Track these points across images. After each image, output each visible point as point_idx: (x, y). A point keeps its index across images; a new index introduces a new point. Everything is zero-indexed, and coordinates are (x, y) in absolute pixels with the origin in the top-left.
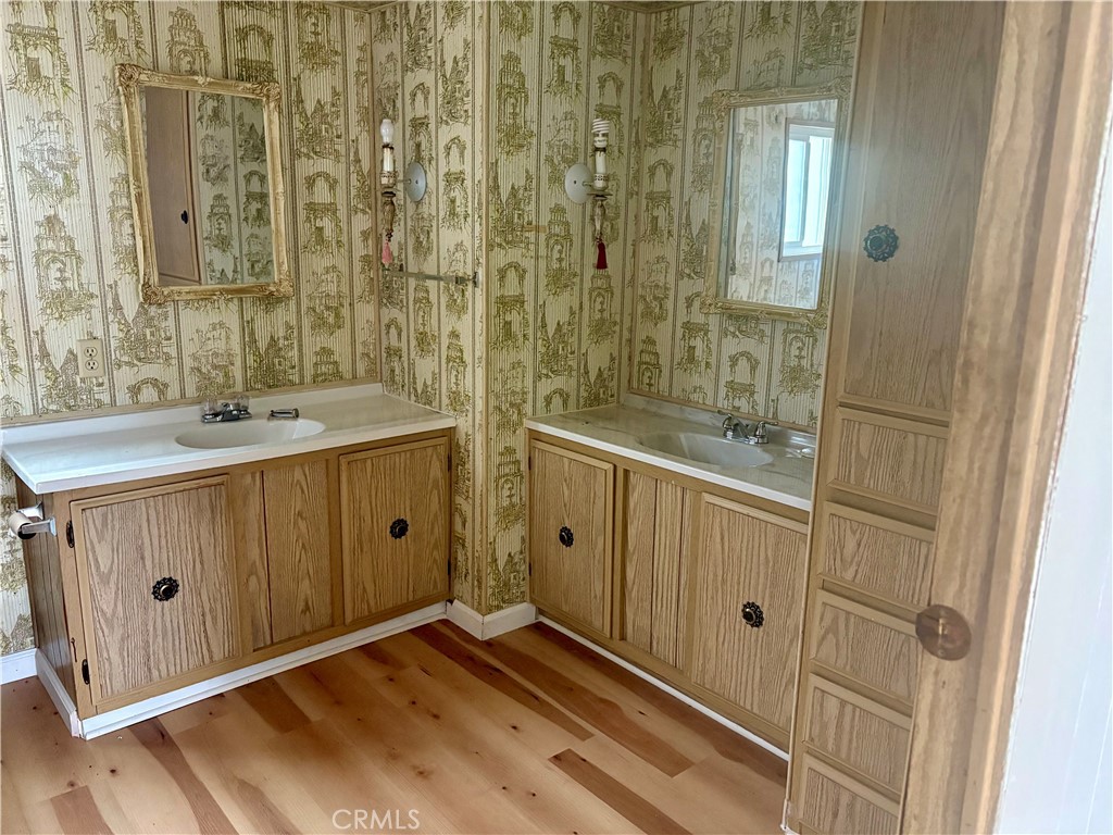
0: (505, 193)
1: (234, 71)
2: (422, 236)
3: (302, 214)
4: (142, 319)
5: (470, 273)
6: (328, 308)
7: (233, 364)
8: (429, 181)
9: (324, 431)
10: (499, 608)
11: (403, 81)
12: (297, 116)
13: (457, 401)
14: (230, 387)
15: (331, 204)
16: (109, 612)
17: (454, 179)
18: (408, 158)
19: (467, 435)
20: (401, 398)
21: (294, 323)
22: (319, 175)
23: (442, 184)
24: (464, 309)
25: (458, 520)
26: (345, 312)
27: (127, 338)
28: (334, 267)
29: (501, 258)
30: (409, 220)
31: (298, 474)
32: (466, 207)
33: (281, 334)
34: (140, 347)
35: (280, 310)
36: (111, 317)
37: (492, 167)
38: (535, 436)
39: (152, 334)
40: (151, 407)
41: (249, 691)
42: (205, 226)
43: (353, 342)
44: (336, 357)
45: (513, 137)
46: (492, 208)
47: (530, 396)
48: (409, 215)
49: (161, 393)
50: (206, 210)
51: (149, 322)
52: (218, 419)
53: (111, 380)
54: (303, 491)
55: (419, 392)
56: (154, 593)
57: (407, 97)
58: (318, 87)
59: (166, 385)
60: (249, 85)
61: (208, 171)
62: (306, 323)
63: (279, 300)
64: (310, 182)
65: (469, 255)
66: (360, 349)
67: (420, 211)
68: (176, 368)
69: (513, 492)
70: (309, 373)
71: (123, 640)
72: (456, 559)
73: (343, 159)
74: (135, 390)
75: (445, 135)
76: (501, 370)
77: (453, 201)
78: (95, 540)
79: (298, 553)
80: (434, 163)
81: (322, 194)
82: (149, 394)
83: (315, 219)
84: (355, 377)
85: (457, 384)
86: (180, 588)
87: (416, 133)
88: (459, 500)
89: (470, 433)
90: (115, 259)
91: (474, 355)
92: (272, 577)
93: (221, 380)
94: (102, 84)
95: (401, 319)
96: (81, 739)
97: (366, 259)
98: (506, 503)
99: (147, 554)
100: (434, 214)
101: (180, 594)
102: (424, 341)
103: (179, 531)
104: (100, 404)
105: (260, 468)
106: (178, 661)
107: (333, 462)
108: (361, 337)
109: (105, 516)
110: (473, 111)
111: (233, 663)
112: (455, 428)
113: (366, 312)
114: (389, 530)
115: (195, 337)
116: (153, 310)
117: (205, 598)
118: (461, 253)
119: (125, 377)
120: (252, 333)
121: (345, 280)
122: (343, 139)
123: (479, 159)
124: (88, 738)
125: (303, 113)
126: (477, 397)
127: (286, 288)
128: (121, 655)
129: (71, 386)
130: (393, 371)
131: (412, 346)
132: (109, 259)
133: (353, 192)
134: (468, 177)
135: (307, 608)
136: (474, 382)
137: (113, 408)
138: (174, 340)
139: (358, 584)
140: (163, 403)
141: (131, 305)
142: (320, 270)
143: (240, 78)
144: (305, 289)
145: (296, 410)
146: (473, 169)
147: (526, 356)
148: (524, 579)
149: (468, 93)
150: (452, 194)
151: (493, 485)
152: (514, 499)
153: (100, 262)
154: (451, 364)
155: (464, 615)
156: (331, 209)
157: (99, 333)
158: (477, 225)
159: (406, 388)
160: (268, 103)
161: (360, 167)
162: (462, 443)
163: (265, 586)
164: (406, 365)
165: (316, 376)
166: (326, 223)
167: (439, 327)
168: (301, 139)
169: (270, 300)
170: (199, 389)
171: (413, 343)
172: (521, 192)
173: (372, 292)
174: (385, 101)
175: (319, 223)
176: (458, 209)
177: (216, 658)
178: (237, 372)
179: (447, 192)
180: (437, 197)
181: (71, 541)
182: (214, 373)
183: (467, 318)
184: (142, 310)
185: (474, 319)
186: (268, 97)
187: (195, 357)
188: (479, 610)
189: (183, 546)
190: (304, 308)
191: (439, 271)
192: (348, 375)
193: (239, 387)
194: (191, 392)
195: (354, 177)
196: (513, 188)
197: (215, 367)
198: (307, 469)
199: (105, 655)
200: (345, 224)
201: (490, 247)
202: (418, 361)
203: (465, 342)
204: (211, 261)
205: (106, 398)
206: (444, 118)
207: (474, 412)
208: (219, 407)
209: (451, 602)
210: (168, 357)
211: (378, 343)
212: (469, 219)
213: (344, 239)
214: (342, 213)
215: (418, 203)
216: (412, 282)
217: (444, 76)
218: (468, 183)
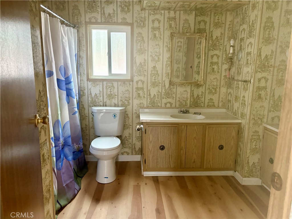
0: (263, 57)
1: (196, 31)
2: (239, 70)
3: (209, 64)
4: (169, 89)
5: (250, 80)
6: (213, 88)
7: (188, 100)
8: (242, 55)
9: (205, 118)
10: (248, 177)
11: (240, 28)
12: (211, 40)
13: (243, 116)
14: (186, 106)
15: (217, 62)
16: (151, 150)
17: (249, 54)
18: (238, 49)
19: (244, 125)
20: (230, 113)
21: (204, 91)
22: (215, 55)
23: (246, 55)
24: (246, 90)
25: (239, 149)
26: (218, 90)
27: (166, 93)
28: (216, 78)
29: (259, 75)
30: (237, 65)
31: (195, 127)
32: (251, 61)
33: (200, 94)
34: (168, 95)
35: (201, 88)
36: (163, 88)
37: (260, 50)
38: (266, 129)
39: (171, 92)
40: (169, 108)
41: (177, 177)
42: (195, 69)
43: (219, 97)
44: (214, 101)
45: (268, 41)
46: (258, 61)
47: (266, 117)
48: (237, 64)
49: (171, 105)
50: (196, 65)
51: (170, 89)
52: (182, 112)
53: (161, 101)
54: (196, 132)
55: (234, 112)
56: (160, 148)
57: (240, 32)
58: (217, 33)
59: (172, 104)
60: (199, 34)
61: (197, 56)
62: (207, 92)
63: (201, 86)
64: (212, 57)
65: (250, 75)
66: (221, 99)
67: (239, 63)
68: (175, 100)
69: (257, 144)
70: (206, 104)
71: (153, 157)
72: (238, 160)
73: (222, 50)
74: (166, 104)
75: (248, 41)
76: (256, 108)
77: (248, 60)
78: (150, 134)
79: (193, 148)
80: (244, 50)
81: (215, 59)
82: (168, 105)
83: (212, 66)
84: (218, 107)
85: (243, 111)
86: (165, 148)
87: (241, 42)
88: (240, 143)
89: (245, 125)
90: (165, 75)
91: (248, 103)
92: (187, 152)
93: (184, 104)
94: (168, 37)
95: (232, 92)
96: (143, 175)
97: (225, 76)
98: (254, 147)
99: (159, 139)
100: (243, 64)
101: (165, 150)
102: (236, 98)
103: (166, 135)
104: (159, 106)
105: (187, 125)
106: (163, 165)
107: (205, 126)
108: (221, 96)
109: (152, 129)
110: (256, 34)
111: (175, 169)
112: (241, 123)
113: (224, 90)
114: (218, 147)
115: (180, 93)
116: (172, 87)
117: (170, 152)
118: (248, 74)
119: (164, 101)
120: (193, 93)
121: (219, 81)
122: (222, 45)
123: (256, 47)
124: (144, 176)
125: (212, 40)
126: (247, 115)
127: (202, 83)
128: (152, 160)
129: (154, 102)
130: (229, 106)
131: (234, 100)
132: (164, 75)
133: (224, 59)
134: (252, 53)
135: (194, 162)
136: (247, 111)
137: (161, 107)
138: (175, 94)
139: (208, 159)
140: (171, 107)
141: (167, 85)
142: (212, 79)
143: (198, 33)
144: (208, 83)
145: (200, 113)
146: (254, 50)
147: (266, 104)
148: (258, 171)
149: (255, 30)
150: (248, 58)
151: (250, 141)
152: (257, 146)
153: (162, 76)
154: (242, 105)
155: (238, 176)
156: (217, 63)
157: (160, 91)
158: (253, 66)
159: (231, 111)
160: (203, 38)
161: (226, 52)
162: (242, 127)
163: (185, 153)
164: (232, 105)
165: (208, 106)
166: (215, 67)
167: (240, 94)
168: (211, 46)
169: (198, 85)
170: (179, 105)
171: (234, 99)
172: (269, 56)
173: (226, 85)
174: (235, 34)
175: (213, 67)
176: (249, 62)
177: (171, 167)
178: (188, 102)
179: (246, 57)
180: (244, 59)
181: (146, 133)
182: (183, 102)
183: (247, 92)
184: (169, 87)
185: (249, 93)
186: (203, 37)
187: (179, 98)
188: (242, 176)
189: (167, 139)
190: (207, 88)
191: (242, 79)
192: (216, 106)
193: (188, 106)
194: (177, 106)
195: (224, 55)
196: (266, 55)
197: (183, 101)
198: (198, 127)
199: (149, 159)
200: (221, 67)
201: (256, 72)
202: (235, 104)
203: (246, 99)
204: (195, 77)
205: (160, 105)
206: (248, 37)
207: (246, 119)
208: (182, 110)
209: (235, 172)
210: (173, 97)
211: (226, 99)
212: (251, 65)
213: (220, 71)
214: (220, 65)
215: (239, 61)
216: (236, 82)
217: (249, 25)
218: (252, 55)
